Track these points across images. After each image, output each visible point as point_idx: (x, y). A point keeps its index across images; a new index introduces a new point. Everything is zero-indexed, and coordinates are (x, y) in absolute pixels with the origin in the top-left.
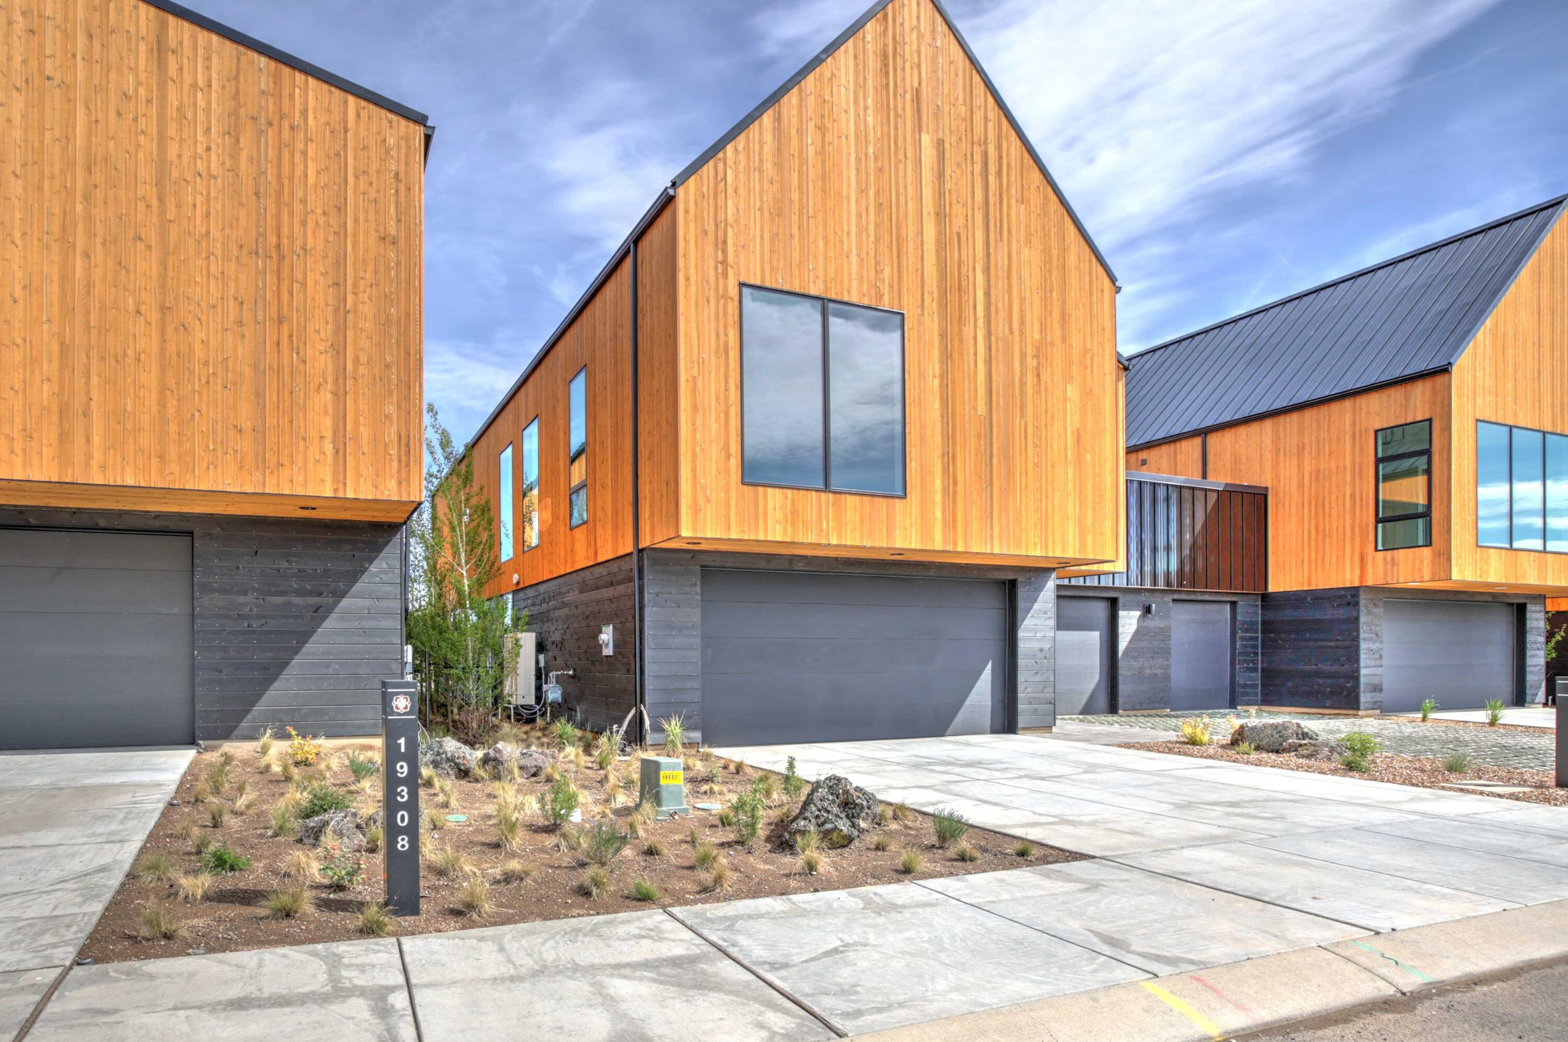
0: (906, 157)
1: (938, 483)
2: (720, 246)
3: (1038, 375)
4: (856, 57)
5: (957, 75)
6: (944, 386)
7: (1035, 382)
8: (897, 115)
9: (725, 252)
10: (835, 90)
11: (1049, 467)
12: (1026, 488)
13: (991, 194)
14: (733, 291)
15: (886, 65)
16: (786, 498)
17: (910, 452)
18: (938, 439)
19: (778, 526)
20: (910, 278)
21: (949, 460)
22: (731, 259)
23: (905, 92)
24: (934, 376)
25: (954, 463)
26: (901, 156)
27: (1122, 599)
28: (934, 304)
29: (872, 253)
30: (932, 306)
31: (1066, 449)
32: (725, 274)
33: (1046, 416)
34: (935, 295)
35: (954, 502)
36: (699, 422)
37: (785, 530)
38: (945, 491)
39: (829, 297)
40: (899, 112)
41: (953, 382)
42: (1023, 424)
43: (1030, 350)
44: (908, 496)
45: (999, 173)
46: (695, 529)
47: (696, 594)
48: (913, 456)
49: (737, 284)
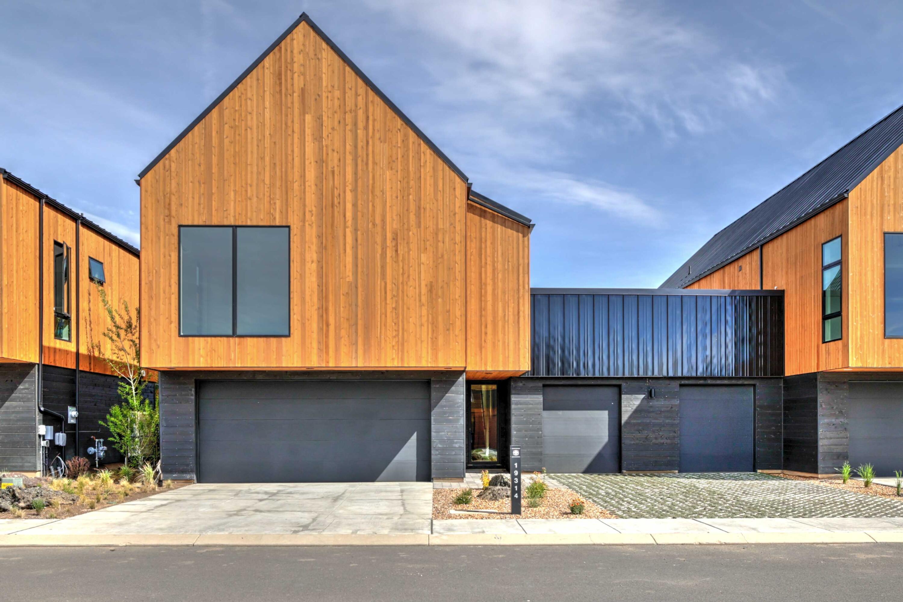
0: (293, 131)
1: (315, 326)
2: (167, 206)
3: (397, 251)
4: (258, 80)
5: (333, 72)
6: (320, 268)
7: (394, 255)
8: (287, 108)
9: (169, 210)
10: (243, 102)
11: (405, 309)
12: (385, 325)
13: (359, 141)
14: (175, 231)
15: (280, 79)
16: (207, 343)
17: (293, 309)
18: (315, 300)
19: (202, 359)
20: (295, 204)
21: (323, 311)
22: (173, 213)
23: (293, 92)
24: (312, 262)
25: (327, 313)
26: (290, 132)
27: (624, 384)
28: (313, 218)
29: (267, 194)
30: (311, 218)
31: (420, 295)
32: (170, 222)
33: (403, 277)
34: (314, 212)
35: (327, 337)
36: (153, 306)
37: (206, 360)
38: (320, 329)
39: (237, 224)
40: (289, 105)
41: (327, 263)
42: (383, 284)
43: (389, 236)
44: (291, 335)
45: (366, 128)
46: (150, 362)
47: (192, 395)
48: (295, 311)
49: (177, 226)
